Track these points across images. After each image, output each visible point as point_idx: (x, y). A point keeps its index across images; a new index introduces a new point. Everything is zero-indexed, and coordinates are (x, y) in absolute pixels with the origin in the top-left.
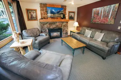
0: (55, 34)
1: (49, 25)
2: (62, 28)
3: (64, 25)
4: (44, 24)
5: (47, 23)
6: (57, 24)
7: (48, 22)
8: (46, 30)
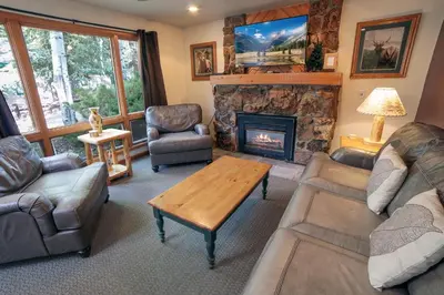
0: (262, 137)
1: (240, 97)
2: (299, 114)
3: (307, 104)
4: (224, 94)
5: (234, 91)
6: (273, 94)
7: (237, 86)
8: (229, 116)
